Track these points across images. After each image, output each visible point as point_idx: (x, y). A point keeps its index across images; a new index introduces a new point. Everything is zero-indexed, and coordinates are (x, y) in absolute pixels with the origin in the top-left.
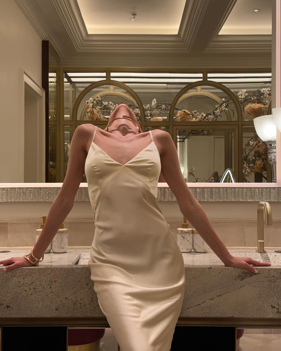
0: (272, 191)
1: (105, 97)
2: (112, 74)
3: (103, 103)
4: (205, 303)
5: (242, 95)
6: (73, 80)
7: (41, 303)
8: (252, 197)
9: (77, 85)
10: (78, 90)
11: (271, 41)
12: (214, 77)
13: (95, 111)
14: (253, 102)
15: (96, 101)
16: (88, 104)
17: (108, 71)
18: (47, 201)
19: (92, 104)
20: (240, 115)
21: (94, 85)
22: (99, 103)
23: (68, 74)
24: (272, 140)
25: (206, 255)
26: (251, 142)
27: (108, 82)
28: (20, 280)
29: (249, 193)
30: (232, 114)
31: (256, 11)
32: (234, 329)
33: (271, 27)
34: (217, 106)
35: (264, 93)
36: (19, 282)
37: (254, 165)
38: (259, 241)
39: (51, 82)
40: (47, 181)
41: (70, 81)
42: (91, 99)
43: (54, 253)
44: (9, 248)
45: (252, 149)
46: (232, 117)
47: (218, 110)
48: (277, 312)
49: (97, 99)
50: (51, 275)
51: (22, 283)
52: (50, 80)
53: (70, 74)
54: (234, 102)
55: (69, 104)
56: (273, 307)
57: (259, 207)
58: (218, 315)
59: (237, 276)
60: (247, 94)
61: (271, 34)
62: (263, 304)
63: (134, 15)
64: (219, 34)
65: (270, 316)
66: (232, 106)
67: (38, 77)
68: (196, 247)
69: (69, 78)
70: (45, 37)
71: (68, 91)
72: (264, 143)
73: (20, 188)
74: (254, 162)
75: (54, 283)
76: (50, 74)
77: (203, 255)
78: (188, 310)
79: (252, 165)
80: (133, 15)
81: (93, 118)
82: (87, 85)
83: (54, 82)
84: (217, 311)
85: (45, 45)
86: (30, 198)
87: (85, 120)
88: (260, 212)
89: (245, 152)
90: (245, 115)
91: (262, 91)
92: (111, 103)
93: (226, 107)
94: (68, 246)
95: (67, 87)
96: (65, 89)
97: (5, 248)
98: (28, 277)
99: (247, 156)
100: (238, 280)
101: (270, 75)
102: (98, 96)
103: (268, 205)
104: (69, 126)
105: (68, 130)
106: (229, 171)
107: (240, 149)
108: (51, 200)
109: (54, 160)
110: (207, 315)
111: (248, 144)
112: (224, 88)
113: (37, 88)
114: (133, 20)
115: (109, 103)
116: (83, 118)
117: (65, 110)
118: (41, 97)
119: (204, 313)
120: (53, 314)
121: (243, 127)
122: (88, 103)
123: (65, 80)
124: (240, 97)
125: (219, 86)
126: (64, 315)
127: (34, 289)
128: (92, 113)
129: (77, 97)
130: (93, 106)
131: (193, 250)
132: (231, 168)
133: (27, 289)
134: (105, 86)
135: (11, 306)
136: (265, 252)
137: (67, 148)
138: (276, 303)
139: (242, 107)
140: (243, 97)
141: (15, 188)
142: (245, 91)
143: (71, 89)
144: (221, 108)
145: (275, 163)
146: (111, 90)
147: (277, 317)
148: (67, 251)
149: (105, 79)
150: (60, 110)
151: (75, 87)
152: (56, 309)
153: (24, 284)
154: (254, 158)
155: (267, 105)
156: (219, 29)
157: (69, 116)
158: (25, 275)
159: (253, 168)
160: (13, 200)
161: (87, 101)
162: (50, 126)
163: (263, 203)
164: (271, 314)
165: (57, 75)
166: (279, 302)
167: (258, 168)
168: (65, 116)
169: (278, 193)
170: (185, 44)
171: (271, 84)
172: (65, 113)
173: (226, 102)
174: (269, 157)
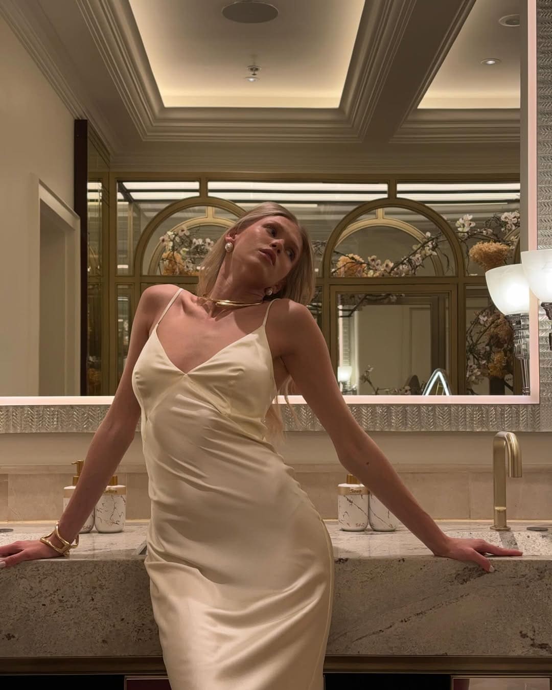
0: (522, 411)
1: (198, 230)
2: (212, 185)
3: (194, 240)
4: (393, 628)
5: (464, 226)
6: (135, 196)
7: (74, 630)
8: (482, 423)
9: (143, 206)
10: (145, 216)
11: (518, 121)
12: (409, 191)
13: (178, 257)
14: (486, 239)
15: (180, 237)
16: (165, 243)
17: (203, 180)
18: (85, 431)
19: (171, 244)
20: (461, 265)
21: (176, 206)
22: (186, 241)
23: (125, 184)
24: (522, 313)
25: (394, 535)
26: (481, 318)
27: (204, 200)
28: (33, 585)
29: (477, 416)
30: (445, 263)
31: (491, 62)
33: (517, 93)
34: (415, 247)
35: (507, 223)
36: (32, 589)
37: (488, 362)
38: (497, 508)
39: (92, 201)
40: (84, 393)
41: (128, 198)
42: (170, 233)
43: (100, 532)
44: (11, 523)
45: (485, 331)
46: (445, 269)
47: (418, 256)
48: (532, 645)
49: (181, 234)
50: (94, 574)
51: (38, 590)
52: (90, 196)
53: (128, 185)
54: (451, 243)
55: (126, 242)
56: (524, 636)
57: (497, 443)
58: (418, 652)
59: (454, 576)
60: (473, 224)
61: (519, 107)
62: (504, 629)
63: (254, 69)
64: (419, 107)
65: (519, 652)
66: (445, 247)
67: (66, 190)
68: (374, 520)
69: (126, 193)
70: (81, 113)
71: (125, 218)
72: (506, 317)
73: (32, 407)
74: (488, 356)
75: (98, 589)
76: (91, 186)
78: (360, 641)
79: (484, 362)
80: (252, 69)
81: (174, 270)
82: (163, 206)
83: (97, 201)
84: (416, 644)
85: (81, 128)
86: (52, 426)
87: (158, 273)
88: (499, 451)
89: (471, 337)
90: (470, 264)
91: (503, 218)
92: (208, 240)
93: (433, 249)
94: (127, 518)
95: (124, 210)
96: (119, 214)
97: (5, 524)
98: (49, 578)
99: (475, 345)
100: (456, 582)
101: (517, 186)
102: (184, 227)
103: (513, 439)
104: (126, 287)
105: (124, 295)
106: (439, 374)
107: (462, 332)
108: (92, 429)
109: (97, 352)
110: (396, 652)
111: (477, 322)
113: (64, 212)
114: (251, 80)
115: (204, 241)
116: (155, 271)
117: (120, 256)
118: (71, 229)
119: (391, 648)
120: (98, 651)
121: (468, 288)
122: (163, 241)
123: (120, 196)
124: (460, 229)
125: (418, 207)
126: (118, 653)
127: (60, 601)
128: (172, 260)
129: (142, 230)
130: (173, 247)
131: (369, 527)
132: (445, 368)
133: (47, 602)
134: (196, 208)
135: (16, 636)
136: (508, 530)
137: (123, 328)
138: (530, 628)
139: (464, 249)
140: (466, 229)
141: (22, 407)
142: (470, 217)
143: (130, 214)
144: (423, 252)
145: (527, 356)
146: (209, 216)
147: (531, 653)
148: (125, 528)
149: (197, 194)
150: (109, 255)
151: (138, 211)
152: (104, 641)
153: (41, 592)
154: (488, 348)
155: (512, 244)
156: (419, 97)
157: (126, 267)
158: (44, 574)
159: (486, 367)
160: (19, 431)
161: (161, 238)
162: (90, 287)
163: (504, 434)
164: (519, 650)
165: (103, 186)
166: (536, 625)
167: (495, 368)
168: (119, 267)
169: (533, 415)
170: (353, 126)
171: (520, 204)
172: (118, 260)
173: (433, 240)
174: (516, 345)
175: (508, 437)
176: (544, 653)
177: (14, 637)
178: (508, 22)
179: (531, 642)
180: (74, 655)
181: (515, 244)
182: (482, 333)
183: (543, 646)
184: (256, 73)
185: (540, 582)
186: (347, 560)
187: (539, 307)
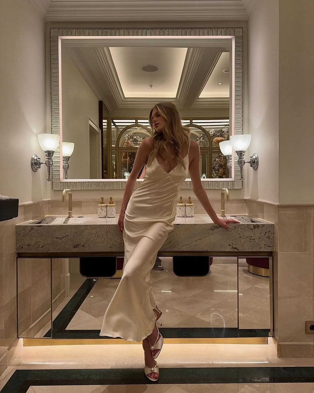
0: (229, 183)
1: (135, 134)
2: (139, 121)
3: (134, 137)
4: (192, 243)
5: (212, 132)
6: (117, 124)
7: (102, 244)
8: (218, 186)
9: (119, 127)
10: (119, 130)
11: (228, 101)
12: (197, 122)
13: (130, 142)
14: (218, 136)
15: (130, 136)
16: (126, 138)
17: (136, 120)
18: (104, 189)
19: (127, 138)
20: (211, 144)
21: (128, 127)
22: (132, 137)
23: (113, 120)
24: (230, 155)
25: (192, 218)
26: (216, 159)
27: (137, 125)
28: (90, 231)
29: (216, 185)
30: (206, 144)
31: (220, 84)
32: (208, 257)
33: (229, 93)
34: (198, 139)
35: (224, 131)
36: (89, 232)
37: (218, 172)
38: (222, 210)
39: (104, 126)
40: (103, 178)
41: (115, 125)
42: (127, 135)
43: (108, 217)
44: (83, 215)
45: (217, 163)
46: (206, 146)
47: (198, 141)
48: (232, 248)
49: (130, 135)
50: (107, 228)
51: (91, 233)
52: (104, 124)
53: (115, 121)
54: (208, 137)
55: (114, 139)
56: (230, 245)
57: (222, 192)
58: (200, 250)
59: (210, 229)
60: (214, 132)
61: (229, 97)
62: (224, 243)
63: (151, 86)
64: (199, 97)
65: (228, 250)
66: (206, 139)
67: (97, 122)
68: (187, 214)
69: (114, 123)
70: (101, 99)
71: (114, 131)
72: (225, 156)
73: (88, 182)
74: (218, 170)
75: (108, 233)
76: (104, 121)
77: (191, 218)
78: (183, 247)
79: (217, 172)
80: (150, 86)
81: (128, 146)
82: (125, 127)
83: (106, 126)
84: (199, 248)
85: (101, 103)
86: (94, 188)
87: (124, 147)
88: (223, 194)
89: (213, 165)
90: (213, 144)
91: (223, 130)
92: (138, 137)
93: (203, 139)
94: (116, 214)
95: (113, 128)
96: (112, 129)
97: (81, 215)
98: (94, 229)
99: (214, 167)
100: (210, 230)
101: (228, 120)
102: (131, 133)
103: (227, 190)
104: (114, 151)
106: (204, 175)
107: (211, 163)
108: (106, 188)
109: (106, 169)
110: (193, 250)
111: (215, 160)
112: (202, 129)
113: (96, 128)
114: (150, 89)
115: (137, 137)
116: (123, 146)
117: (112, 143)
118: (98, 133)
119: (192, 249)
120: (109, 250)
121: (213, 151)
122: (125, 137)
123: (112, 124)
124: (210, 134)
125: (200, 127)
126: (114, 250)
127: (98, 236)
128: (127, 143)
129: (119, 134)
130: (128, 139)
131: (185, 216)
132: (206, 173)
133: (94, 236)
134: (134, 128)
135: (85, 246)
136: (225, 216)
137: (114, 164)
138: (232, 243)
139: (212, 140)
140: (212, 133)
141: (86, 182)
142: (214, 130)
143: (115, 130)
144: (200, 140)
145: (231, 167)
146: (138, 130)
147: (232, 250)
148: (115, 216)
149: (135, 124)
150: (109, 142)
151: (117, 128)
152: (110, 247)
153: (92, 233)
154: (218, 168)
155: (226, 138)
156: (199, 95)
157: (114, 146)
158: (93, 228)
159: (218, 173)
160: (85, 189)
161: (124, 136)
162: (104, 151)
163: (224, 189)
164: (229, 249)
165: (107, 121)
166: (233, 242)
167: (220, 173)
168: (112, 146)
169: (233, 184)
170: (180, 103)
171: (229, 126)
172: (112, 144)
173: (203, 136)
174: (228, 164)
175: (226, 190)
176: (236, 250)
177: (84, 246)
178: (225, 71)
179: (232, 247)
180: (102, 251)
181: (227, 138)
182: (217, 164)
183: (235, 248)
184: (152, 87)
185: (234, 230)
186: (179, 224)
187: (235, 153)
